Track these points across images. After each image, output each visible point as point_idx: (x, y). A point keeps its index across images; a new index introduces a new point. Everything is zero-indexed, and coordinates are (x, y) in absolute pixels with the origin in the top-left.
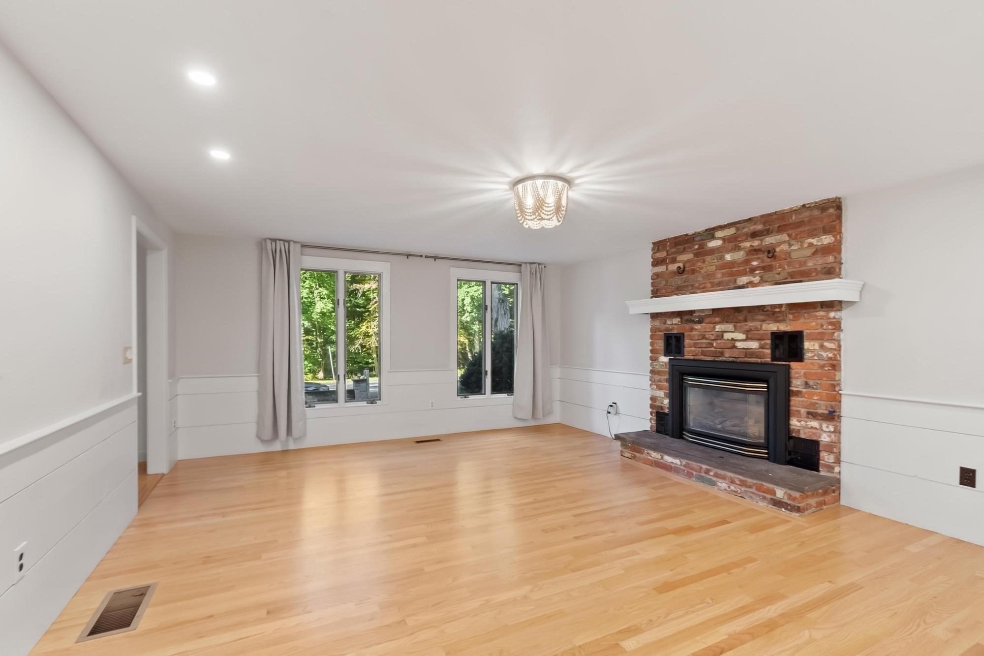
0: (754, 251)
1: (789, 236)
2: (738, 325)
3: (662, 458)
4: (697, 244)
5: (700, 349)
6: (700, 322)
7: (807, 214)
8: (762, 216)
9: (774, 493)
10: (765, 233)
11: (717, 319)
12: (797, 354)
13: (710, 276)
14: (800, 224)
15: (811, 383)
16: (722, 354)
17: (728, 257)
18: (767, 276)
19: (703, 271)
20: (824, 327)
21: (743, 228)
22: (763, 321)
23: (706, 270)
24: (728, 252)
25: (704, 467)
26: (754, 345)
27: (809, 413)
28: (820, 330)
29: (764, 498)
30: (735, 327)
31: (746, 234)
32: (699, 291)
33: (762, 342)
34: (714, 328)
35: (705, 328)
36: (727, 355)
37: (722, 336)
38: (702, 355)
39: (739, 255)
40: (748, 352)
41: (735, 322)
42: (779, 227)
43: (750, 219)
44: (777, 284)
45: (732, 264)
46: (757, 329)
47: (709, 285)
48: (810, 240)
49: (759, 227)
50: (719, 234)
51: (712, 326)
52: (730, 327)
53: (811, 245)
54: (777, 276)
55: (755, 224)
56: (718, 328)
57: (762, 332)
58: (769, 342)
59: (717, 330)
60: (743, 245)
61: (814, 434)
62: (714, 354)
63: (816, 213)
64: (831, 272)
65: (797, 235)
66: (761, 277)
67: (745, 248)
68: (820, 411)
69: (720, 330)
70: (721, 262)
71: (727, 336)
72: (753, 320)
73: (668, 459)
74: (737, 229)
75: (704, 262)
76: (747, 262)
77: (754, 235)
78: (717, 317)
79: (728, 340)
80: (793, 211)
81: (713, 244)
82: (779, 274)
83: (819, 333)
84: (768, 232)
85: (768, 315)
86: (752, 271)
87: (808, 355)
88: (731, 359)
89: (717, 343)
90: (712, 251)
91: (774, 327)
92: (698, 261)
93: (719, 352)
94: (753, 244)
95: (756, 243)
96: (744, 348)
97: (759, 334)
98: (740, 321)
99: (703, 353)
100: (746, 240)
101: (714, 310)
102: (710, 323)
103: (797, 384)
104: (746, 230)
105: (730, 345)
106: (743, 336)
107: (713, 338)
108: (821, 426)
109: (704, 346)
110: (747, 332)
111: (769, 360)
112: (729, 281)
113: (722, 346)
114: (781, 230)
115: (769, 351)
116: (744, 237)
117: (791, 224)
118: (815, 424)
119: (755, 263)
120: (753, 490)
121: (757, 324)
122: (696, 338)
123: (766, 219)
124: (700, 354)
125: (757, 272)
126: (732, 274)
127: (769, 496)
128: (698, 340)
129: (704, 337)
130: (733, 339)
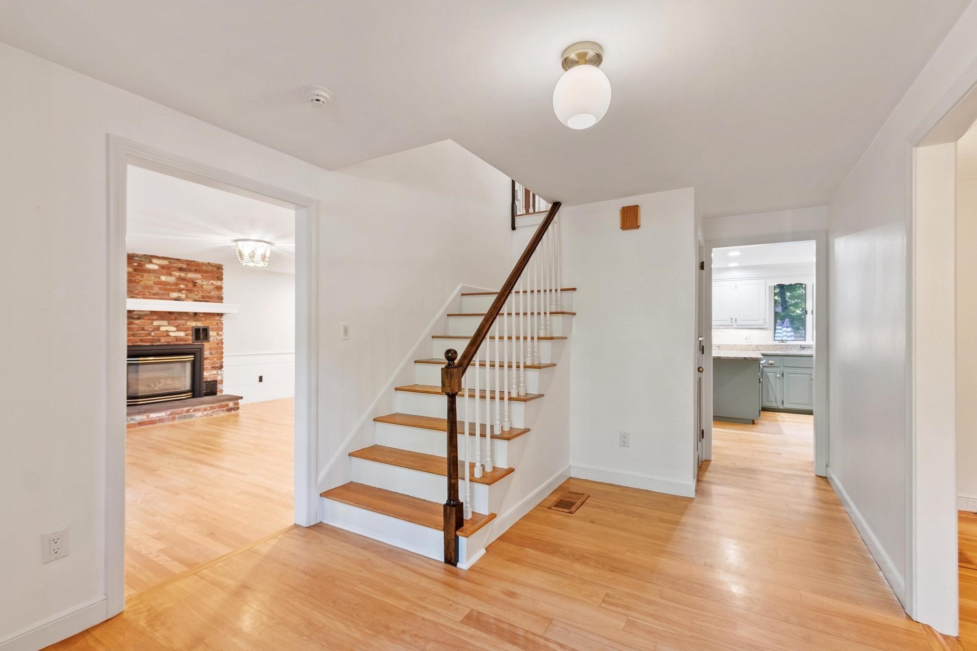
0: (181, 279)
1: (202, 276)
2: (171, 321)
3: (148, 417)
4: (136, 263)
5: (139, 338)
6: (139, 318)
7: (211, 268)
8: (186, 260)
9: (228, 405)
10: (188, 270)
11: (155, 317)
12: (206, 337)
13: (146, 287)
14: (207, 272)
15: (213, 352)
16: (159, 340)
17: (163, 278)
18: (190, 295)
19: (142, 283)
20: (219, 325)
21: (174, 263)
22: (188, 320)
23: (144, 283)
24: (164, 275)
25: (185, 409)
26: (182, 334)
27: (212, 367)
28: (217, 326)
29: (223, 410)
30: (169, 323)
31: (176, 267)
32: (139, 297)
33: (187, 332)
34: (152, 323)
35: (144, 323)
36: (162, 341)
37: (159, 328)
38: (141, 342)
39: (171, 279)
40: (177, 339)
41: (169, 320)
42: (196, 270)
43: (178, 259)
44: (195, 300)
45: (166, 283)
46: (183, 325)
47: (147, 294)
48: (212, 281)
49: (184, 266)
50: (155, 261)
51: (150, 321)
52: (165, 323)
53: (212, 284)
54: (195, 296)
55: (182, 263)
56: (156, 323)
57: (186, 326)
58: (191, 332)
59: (154, 324)
60: (174, 273)
61: (215, 377)
62: (153, 341)
63: (215, 269)
64: (220, 299)
65: (205, 277)
66: (186, 295)
67: (175, 276)
68: (217, 365)
69: (157, 325)
70: (157, 280)
71: (162, 329)
72: (181, 319)
73: (153, 416)
74: (170, 262)
75: (142, 277)
76: (177, 284)
77: (181, 269)
78: (154, 316)
79: (163, 331)
80: (203, 264)
81: (149, 266)
82: (196, 295)
83: (217, 328)
84: (190, 271)
85: (190, 317)
86: (180, 290)
87: (211, 339)
88: (166, 343)
89: (155, 333)
90: (149, 271)
91: (193, 324)
92: (137, 275)
93: (156, 339)
94: (181, 275)
95: (183, 275)
96: (175, 336)
97: (185, 328)
98: (172, 320)
99: (141, 341)
100: (175, 271)
101: (152, 312)
102: (149, 319)
103: (206, 353)
104: (175, 265)
105: (165, 334)
106: (174, 329)
107: (151, 330)
108: (217, 373)
109: (143, 335)
110: (177, 326)
111: (191, 342)
112: (164, 294)
113: (159, 335)
114: (196, 271)
115: (190, 337)
116: (175, 269)
117: (202, 270)
118: (215, 372)
119: (182, 286)
120: (217, 409)
121: (183, 322)
122: (135, 330)
123: (189, 263)
124: (139, 341)
125: (183, 292)
126: (166, 290)
127: (225, 409)
128: (137, 331)
129: (143, 329)
130: (167, 331)
